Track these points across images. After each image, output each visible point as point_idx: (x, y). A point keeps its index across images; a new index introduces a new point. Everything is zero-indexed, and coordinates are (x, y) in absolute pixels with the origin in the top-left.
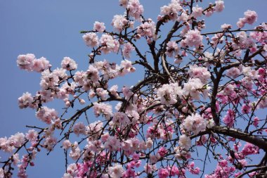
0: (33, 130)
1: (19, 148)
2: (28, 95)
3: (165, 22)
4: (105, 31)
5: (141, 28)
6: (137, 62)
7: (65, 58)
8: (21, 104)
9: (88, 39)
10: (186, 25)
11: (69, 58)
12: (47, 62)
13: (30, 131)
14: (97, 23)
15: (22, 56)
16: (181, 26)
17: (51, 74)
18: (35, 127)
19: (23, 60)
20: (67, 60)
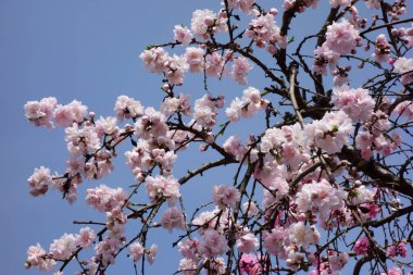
0: (87, 228)
1: (66, 262)
2: (45, 171)
3: (299, 11)
4: (194, 41)
5: (252, 28)
6: (268, 90)
7: (120, 97)
8: (32, 189)
9: (149, 60)
10: (351, 11)
11: (126, 97)
12: (83, 108)
13: (82, 230)
14: (178, 27)
15: (32, 103)
16: (342, 15)
17: (81, 131)
18: (91, 223)
19: (33, 110)
20: (122, 101)
